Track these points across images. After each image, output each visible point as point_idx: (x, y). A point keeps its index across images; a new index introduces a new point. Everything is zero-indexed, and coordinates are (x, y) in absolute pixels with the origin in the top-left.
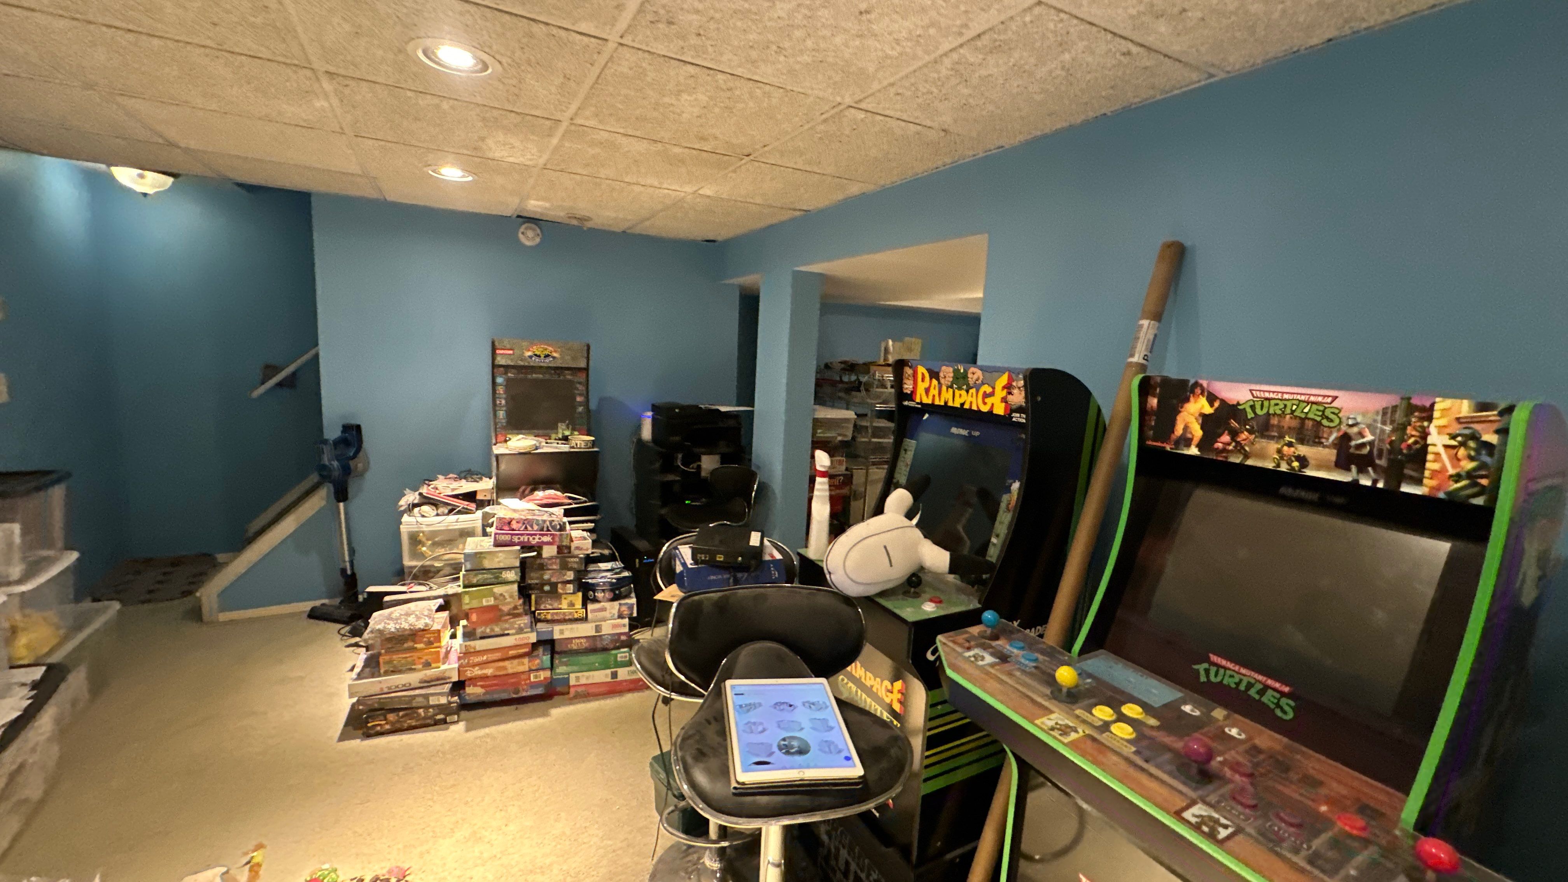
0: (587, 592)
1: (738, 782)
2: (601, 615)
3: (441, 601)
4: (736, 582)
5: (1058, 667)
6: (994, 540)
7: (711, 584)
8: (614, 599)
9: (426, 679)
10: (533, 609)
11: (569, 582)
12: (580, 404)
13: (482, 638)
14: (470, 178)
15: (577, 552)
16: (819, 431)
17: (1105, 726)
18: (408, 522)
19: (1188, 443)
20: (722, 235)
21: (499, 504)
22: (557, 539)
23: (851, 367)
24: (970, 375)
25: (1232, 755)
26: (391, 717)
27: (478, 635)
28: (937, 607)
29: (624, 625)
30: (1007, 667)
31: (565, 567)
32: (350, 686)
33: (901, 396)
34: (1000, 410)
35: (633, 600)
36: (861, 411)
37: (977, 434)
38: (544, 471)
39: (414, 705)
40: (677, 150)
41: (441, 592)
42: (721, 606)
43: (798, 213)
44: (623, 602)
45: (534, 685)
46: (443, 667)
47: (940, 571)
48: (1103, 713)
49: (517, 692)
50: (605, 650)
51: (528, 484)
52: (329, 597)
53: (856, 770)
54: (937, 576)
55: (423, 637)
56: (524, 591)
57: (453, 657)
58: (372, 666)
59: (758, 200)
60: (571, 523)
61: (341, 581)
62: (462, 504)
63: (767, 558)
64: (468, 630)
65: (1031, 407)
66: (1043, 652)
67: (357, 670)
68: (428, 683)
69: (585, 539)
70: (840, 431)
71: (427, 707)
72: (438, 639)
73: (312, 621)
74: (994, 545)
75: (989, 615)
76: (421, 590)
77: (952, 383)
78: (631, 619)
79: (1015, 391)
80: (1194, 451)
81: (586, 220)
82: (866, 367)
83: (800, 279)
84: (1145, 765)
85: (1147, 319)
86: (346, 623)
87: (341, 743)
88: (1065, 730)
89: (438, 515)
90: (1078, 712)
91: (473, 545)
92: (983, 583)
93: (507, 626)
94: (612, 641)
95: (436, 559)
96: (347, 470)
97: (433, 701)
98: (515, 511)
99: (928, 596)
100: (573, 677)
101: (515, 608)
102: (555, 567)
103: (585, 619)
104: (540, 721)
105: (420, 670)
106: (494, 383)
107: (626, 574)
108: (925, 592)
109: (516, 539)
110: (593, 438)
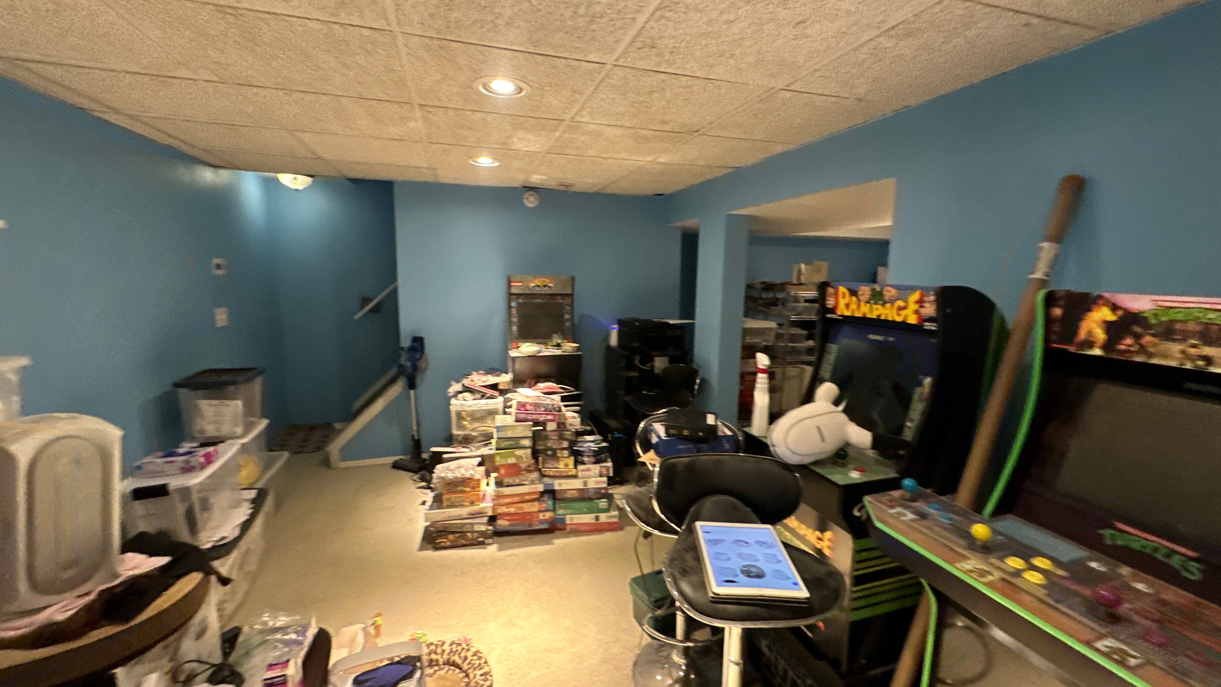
0: (577, 456)
1: (714, 593)
2: (587, 473)
3: (480, 459)
4: (699, 451)
5: (971, 525)
6: (909, 424)
7: (680, 451)
8: (597, 462)
9: (473, 512)
10: (540, 467)
11: (565, 449)
12: (568, 320)
13: (508, 486)
14: (497, 164)
15: (569, 427)
16: (748, 338)
17: (1018, 573)
18: (456, 404)
19: (1090, 344)
20: (668, 189)
21: (516, 392)
22: (557, 418)
23: (769, 287)
24: (885, 293)
25: (1138, 605)
26: (451, 537)
27: (505, 484)
28: (861, 475)
29: (603, 482)
30: (926, 523)
31: (562, 438)
32: (426, 514)
33: (825, 310)
34: (912, 320)
35: (610, 464)
36: (781, 322)
37: (891, 339)
38: (543, 369)
39: (465, 530)
40: (644, 132)
41: (478, 453)
42: (690, 468)
43: (731, 170)
44: (602, 465)
45: (542, 522)
46: (483, 505)
47: (863, 446)
48: (1015, 563)
49: (530, 526)
50: (590, 499)
51: (533, 378)
52: (404, 455)
53: (803, 593)
54: (859, 450)
55: (469, 483)
56: (535, 454)
57: (488, 498)
58: (438, 501)
59: (701, 163)
60: (566, 406)
61: (411, 443)
62: (490, 392)
63: (720, 434)
64: (498, 480)
65: (941, 318)
66: (955, 513)
67: (428, 504)
68: (473, 516)
69: (575, 418)
70: (766, 338)
71: (473, 532)
72: (479, 486)
73: (396, 470)
74: (909, 427)
75: (908, 482)
76: (465, 451)
77: (870, 299)
78: (609, 478)
79: (927, 305)
80: (1097, 352)
81: (570, 186)
82: (782, 287)
83: (733, 222)
84: (1057, 605)
85: (1047, 241)
86: (415, 472)
87: (420, 552)
88: (983, 573)
89: (474, 399)
90: (993, 561)
91: (500, 420)
92: (900, 457)
93: (524, 478)
94: (595, 493)
95: (472, 430)
96: (415, 368)
97: (477, 528)
98: (528, 397)
99: (852, 466)
100: (568, 517)
101: (529, 466)
102: (554, 438)
103: (575, 477)
104: (547, 547)
105: (466, 506)
106: (510, 307)
107: (604, 444)
108: (851, 464)
109: (529, 417)
110: (577, 345)
